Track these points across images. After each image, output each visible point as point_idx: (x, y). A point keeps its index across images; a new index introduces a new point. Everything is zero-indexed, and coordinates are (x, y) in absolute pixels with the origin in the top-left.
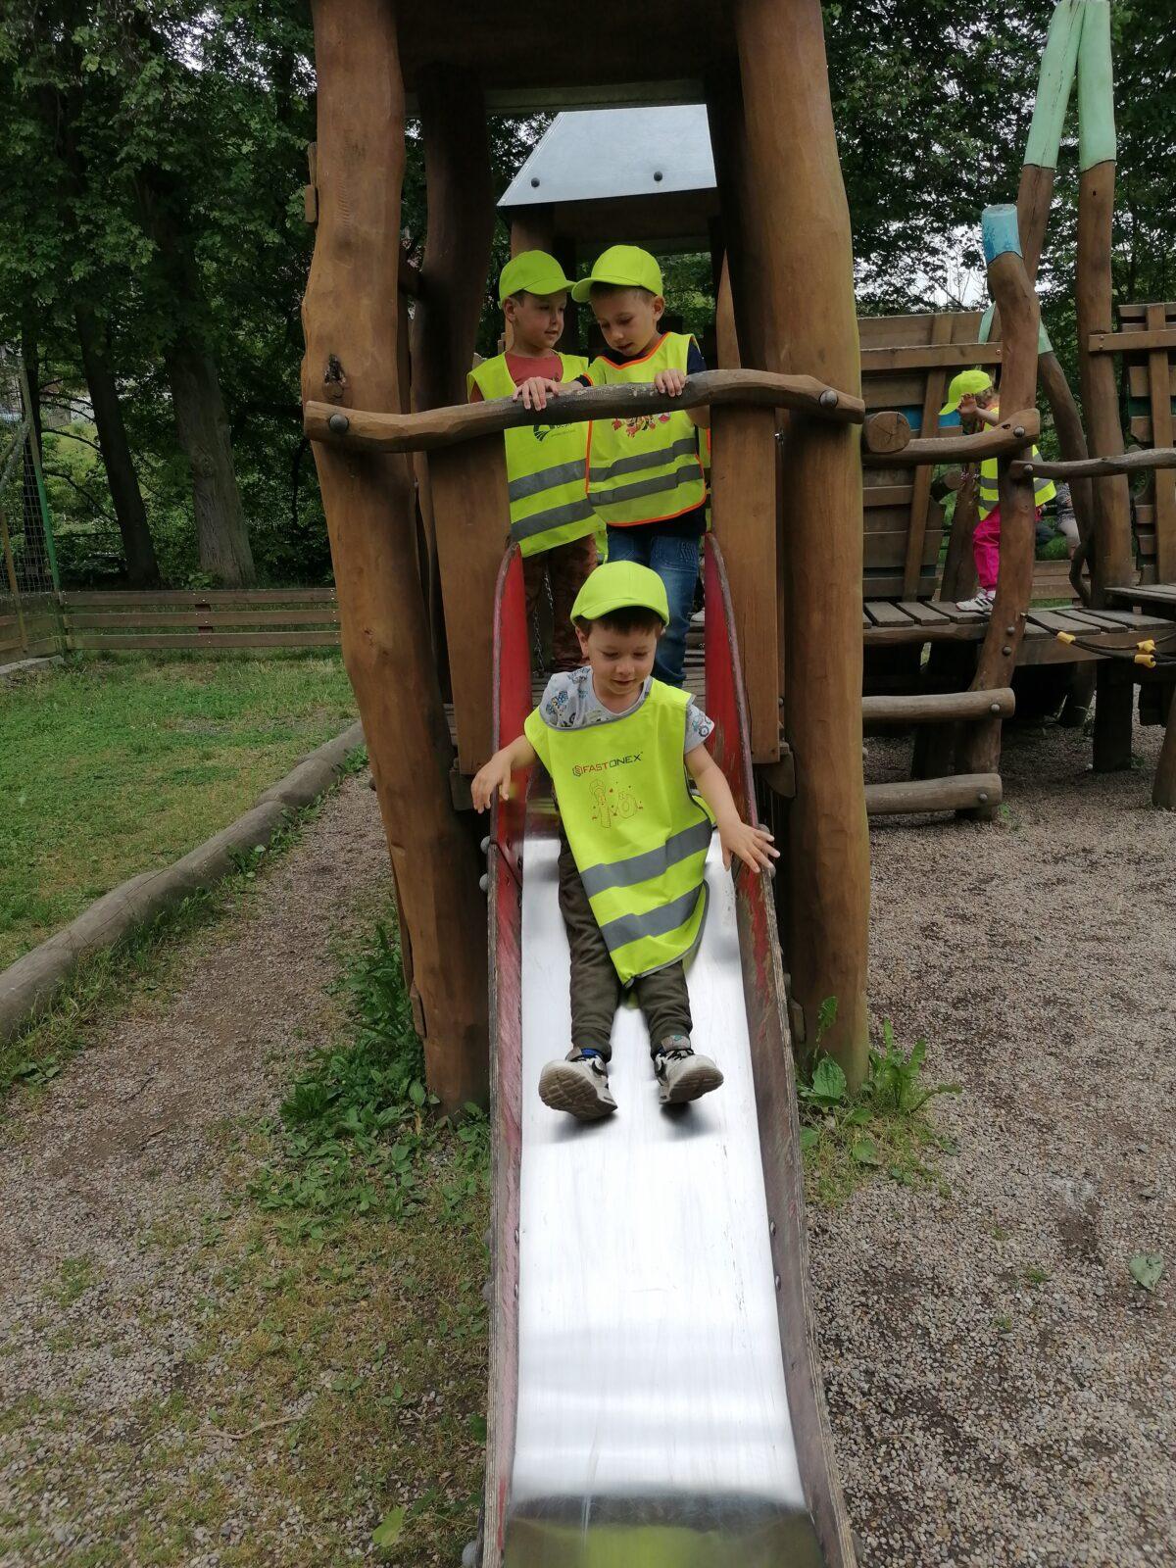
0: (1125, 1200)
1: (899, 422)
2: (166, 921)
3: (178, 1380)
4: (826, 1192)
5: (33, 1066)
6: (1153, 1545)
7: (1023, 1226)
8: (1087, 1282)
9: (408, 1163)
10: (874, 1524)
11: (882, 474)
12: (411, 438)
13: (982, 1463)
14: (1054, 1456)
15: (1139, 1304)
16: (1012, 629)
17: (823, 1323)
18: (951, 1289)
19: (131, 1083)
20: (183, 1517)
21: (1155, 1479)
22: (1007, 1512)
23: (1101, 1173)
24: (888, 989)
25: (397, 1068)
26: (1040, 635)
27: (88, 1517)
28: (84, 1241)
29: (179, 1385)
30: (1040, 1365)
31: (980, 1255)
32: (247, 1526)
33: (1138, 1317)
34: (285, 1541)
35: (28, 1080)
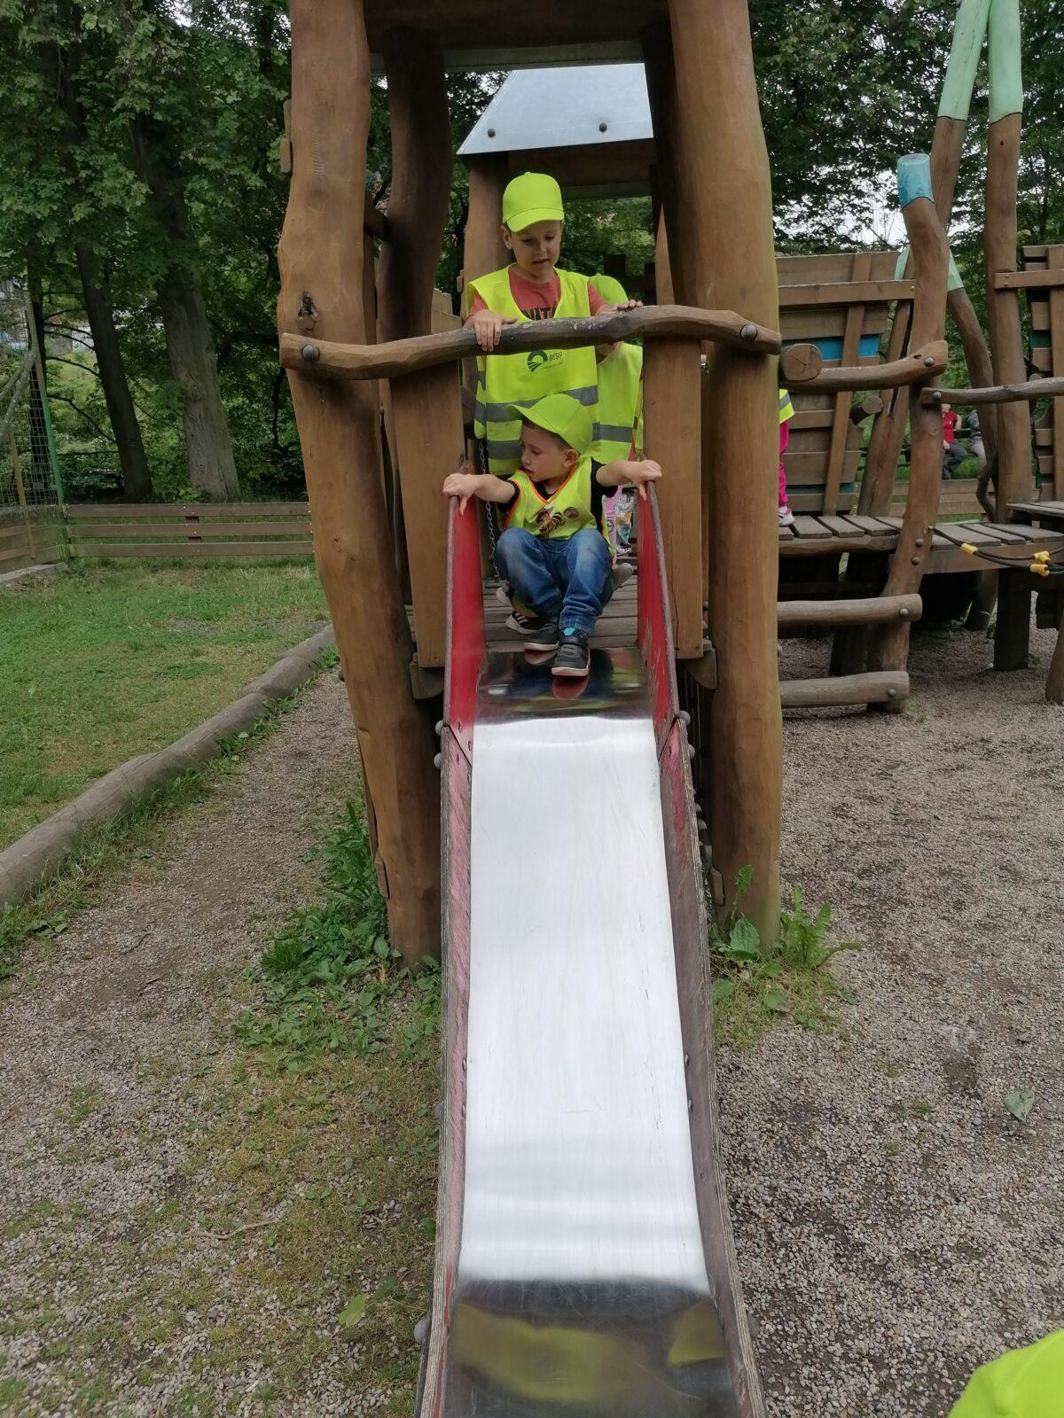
0: (1003, 1043)
1: (812, 353)
2: (159, 798)
3: (172, 1190)
4: (740, 1035)
5: (44, 923)
6: (1013, 1333)
7: (912, 1066)
8: (967, 1113)
9: (373, 1008)
10: (772, 1314)
11: (805, 399)
12: (375, 367)
13: (868, 1265)
14: (930, 1258)
15: (1011, 1133)
16: (920, 541)
17: (733, 1146)
18: (847, 1118)
19: (130, 938)
20: (176, 1302)
21: (1017, 1277)
22: (888, 1304)
23: (983, 1021)
24: (802, 860)
25: (364, 926)
26: (946, 547)
27: (95, 1301)
28: (90, 1073)
29: (172, 1194)
30: (922, 1183)
31: (873, 1090)
32: (230, 1311)
33: (1010, 1143)
34: (263, 1324)
35: (40, 935)
